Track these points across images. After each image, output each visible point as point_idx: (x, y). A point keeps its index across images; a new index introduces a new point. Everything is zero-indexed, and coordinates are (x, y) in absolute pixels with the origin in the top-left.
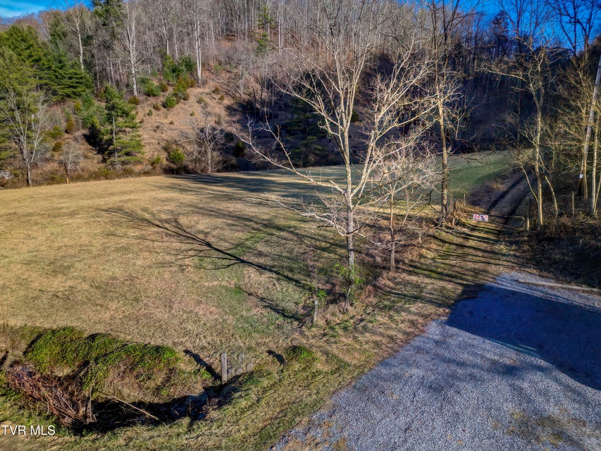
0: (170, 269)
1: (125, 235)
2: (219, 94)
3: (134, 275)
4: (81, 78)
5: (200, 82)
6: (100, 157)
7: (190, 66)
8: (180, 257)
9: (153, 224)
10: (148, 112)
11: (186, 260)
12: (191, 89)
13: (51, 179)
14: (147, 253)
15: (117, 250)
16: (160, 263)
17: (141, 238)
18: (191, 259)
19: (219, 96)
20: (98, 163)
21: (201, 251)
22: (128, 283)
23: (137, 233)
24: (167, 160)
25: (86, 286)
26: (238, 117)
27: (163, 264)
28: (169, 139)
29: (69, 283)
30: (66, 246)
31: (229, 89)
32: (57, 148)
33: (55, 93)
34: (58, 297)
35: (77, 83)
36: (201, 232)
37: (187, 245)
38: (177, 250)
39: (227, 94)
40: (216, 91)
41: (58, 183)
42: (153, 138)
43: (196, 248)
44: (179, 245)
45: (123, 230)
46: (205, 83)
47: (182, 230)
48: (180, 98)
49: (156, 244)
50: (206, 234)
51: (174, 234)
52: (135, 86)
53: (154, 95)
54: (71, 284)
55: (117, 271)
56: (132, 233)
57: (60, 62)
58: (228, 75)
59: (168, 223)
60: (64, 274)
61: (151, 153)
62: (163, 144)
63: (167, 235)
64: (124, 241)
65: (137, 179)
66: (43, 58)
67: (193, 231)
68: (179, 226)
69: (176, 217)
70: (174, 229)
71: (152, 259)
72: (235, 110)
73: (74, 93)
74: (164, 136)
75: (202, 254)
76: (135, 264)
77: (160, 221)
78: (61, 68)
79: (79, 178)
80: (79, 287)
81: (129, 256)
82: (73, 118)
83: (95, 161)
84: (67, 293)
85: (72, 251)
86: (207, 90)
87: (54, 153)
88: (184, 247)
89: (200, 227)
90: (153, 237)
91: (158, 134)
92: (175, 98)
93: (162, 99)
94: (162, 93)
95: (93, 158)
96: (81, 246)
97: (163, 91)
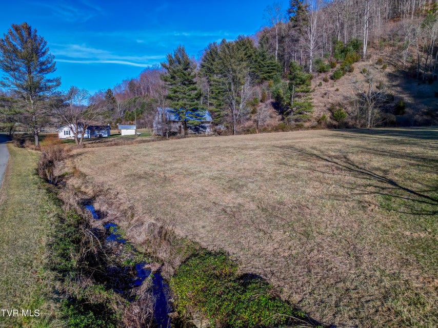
0: (346, 203)
1: (295, 165)
2: (382, 64)
3: (303, 203)
4: (275, 66)
5: (364, 57)
6: (280, 117)
7: (357, 46)
8: (356, 192)
9: (322, 159)
10: (318, 84)
11: (366, 196)
12: (355, 63)
13: (248, 131)
14: (317, 183)
15: (287, 177)
16: (333, 195)
17: (310, 169)
18: (373, 195)
19: (382, 66)
20: (278, 121)
21: (383, 189)
22: (296, 211)
23: (306, 164)
24: (331, 118)
25: (253, 206)
26: (399, 81)
27: (336, 196)
28: (334, 102)
29: (240, 200)
30: (244, 169)
31: (391, 59)
32: (254, 112)
33: (257, 77)
34: (226, 212)
35: (271, 69)
36: (378, 169)
37: (364, 180)
38: (351, 184)
39: (389, 64)
40: (379, 62)
41: (251, 133)
42: (321, 102)
43: (375, 185)
44: (353, 179)
45: (293, 161)
46: (369, 57)
47: (353, 165)
48: (346, 70)
49: (326, 175)
50: (385, 172)
51: (345, 168)
52: (311, 66)
53: (325, 72)
54: (241, 202)
55: (286, 197)
56: (301, 164)
57: (263, 56)
58: (391, 49)
59: (337, 158)
60: (237, 192)
61: (318, 113)
62: (329, 106)
63: (338, 169)
64: (293, 170)
65: (306, 131)
66: (253, 55)
67: (367, 167)
68: (349, 162)
69: (345, 154)
70: (345, 164)
71: (323, 189)
72: (396, 76)
73: (269, 77)
74: (330, 100)
75: (385, 192)
76: (304, 192)
77: (329, 157)
78: (263, 60)
79: (265, 130)
80: (247, 206)
81: (298, 183)
82: (266, 92)
83: (277, 120)
84: (234, 210)
85: (248, 173)
86: (371, 62)
87: (252, 115)
88: (360, 181)
89: (376, 165)
90: (323, 169)
91: (325, 100)
92: (342, 72)
93: (331, 74)
94: (331, 69)
95: (276, 118)
96: (256, 170)
97: (332, 68)
